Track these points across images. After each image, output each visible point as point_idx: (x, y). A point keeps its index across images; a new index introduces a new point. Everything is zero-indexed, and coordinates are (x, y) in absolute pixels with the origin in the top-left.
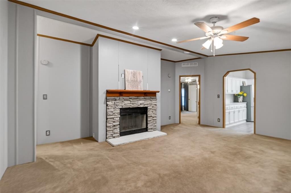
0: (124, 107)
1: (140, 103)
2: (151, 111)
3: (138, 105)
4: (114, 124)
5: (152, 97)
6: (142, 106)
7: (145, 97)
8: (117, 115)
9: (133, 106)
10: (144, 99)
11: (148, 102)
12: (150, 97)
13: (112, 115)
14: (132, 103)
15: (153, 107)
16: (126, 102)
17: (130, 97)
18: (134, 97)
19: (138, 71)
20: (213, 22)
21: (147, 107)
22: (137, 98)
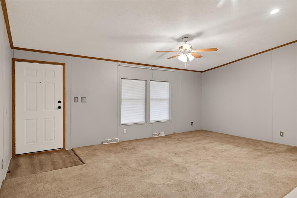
20: (185, 42)
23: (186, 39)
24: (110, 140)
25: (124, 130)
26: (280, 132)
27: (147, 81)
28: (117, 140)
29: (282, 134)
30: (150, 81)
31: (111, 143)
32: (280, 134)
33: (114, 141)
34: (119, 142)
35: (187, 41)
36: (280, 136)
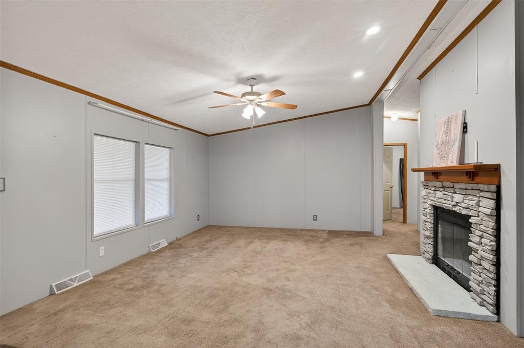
0: (437, 204)
1: (458, 200)
2: (477, 232)
3: (453, 206)
6: (458, 210)
7: (466, 185)
8: (429, 217)
9: (446, 205)
10: (461, 192)
11: (471, 203)
14: (444, 197)
15: (482, 220)
16: (438, 194)
17: (443, 184)
18: (448, 184)
19: (455, 114)
20: (251, 86)
21: (470, 216)
22: (453, 187)
23: (253, 82)
24: (71, 280)
25: (101, 248)
26: (314, 216)
27: (141, 144)
28: (87, 275)
29: (315, 218)
30: (146, 144)
31: (75, 284)
32: (314, 218)
33: (81, 278)
34: (92, 278)
35: (253, 85)
36: (314, 220)
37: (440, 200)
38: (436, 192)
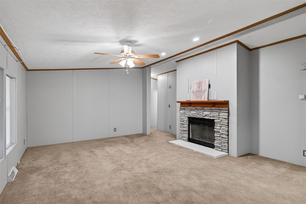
0: (192, 116)
1: (206, 114)
2: (218, 125)
3: (203, 116)
4: (184, 129)
5: (221, 109)
6: (207, 118)
7: (212, 108)
8: (185, 122)
9: (198, 116)
10: (209, 111)
11: (215, 114)
12: (217, 108)
13: (182, 122)
14: (197, 113)
15: (222, 120)
16: (192, 112)
17: (197, 108)
18: (200, 108)
19: (204, 81)
21: (214, 120)
22: (203, 109)
26: (114, 128)
29: (115, 130)
37: (194, 115)
38: (191, 111)
